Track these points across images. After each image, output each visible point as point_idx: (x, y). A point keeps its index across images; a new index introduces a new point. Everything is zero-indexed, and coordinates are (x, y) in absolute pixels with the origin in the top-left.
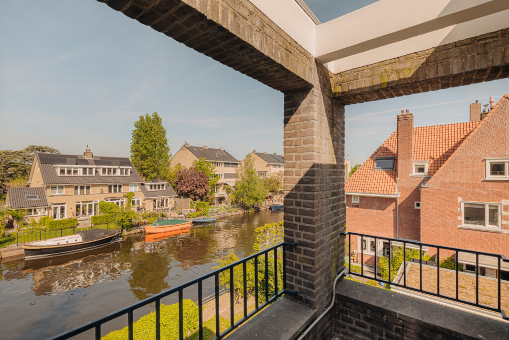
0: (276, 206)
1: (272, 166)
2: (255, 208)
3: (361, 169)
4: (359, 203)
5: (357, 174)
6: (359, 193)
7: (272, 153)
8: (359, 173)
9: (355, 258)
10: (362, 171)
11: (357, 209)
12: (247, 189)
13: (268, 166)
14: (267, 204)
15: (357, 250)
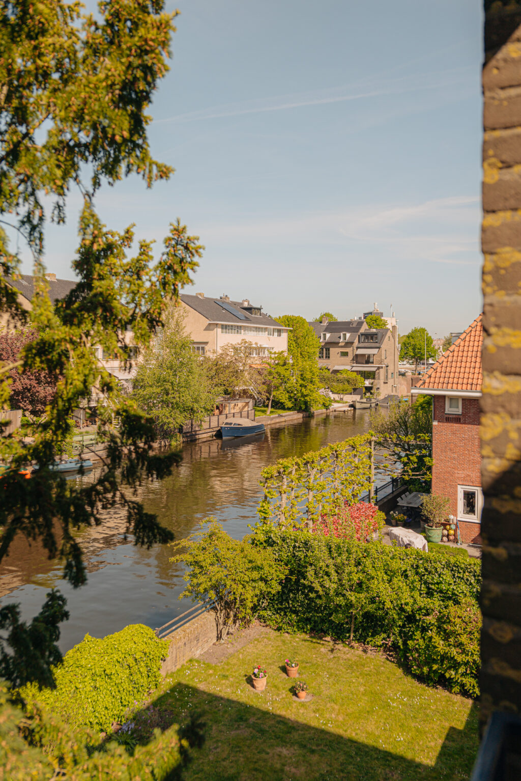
0: (231, 428)
1: (219, 330)
2: (185, 435)
3: (464, 340)
4: (460, 413)
5: (456, 349)
6: (462, 390)
7: (217, 296)
8: (461, 348)
9: (452, 532)
10: (467, 344)
11: (456, 426)
12: (168, 386)
13: (209, 328)
14: (214, 424)
15: (456, 515)
